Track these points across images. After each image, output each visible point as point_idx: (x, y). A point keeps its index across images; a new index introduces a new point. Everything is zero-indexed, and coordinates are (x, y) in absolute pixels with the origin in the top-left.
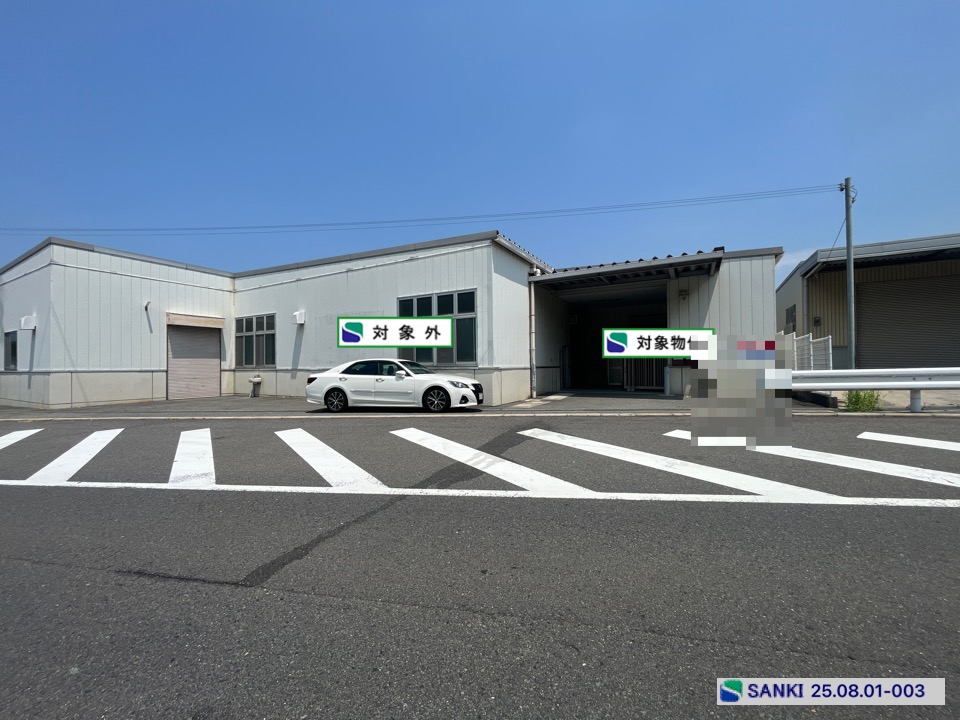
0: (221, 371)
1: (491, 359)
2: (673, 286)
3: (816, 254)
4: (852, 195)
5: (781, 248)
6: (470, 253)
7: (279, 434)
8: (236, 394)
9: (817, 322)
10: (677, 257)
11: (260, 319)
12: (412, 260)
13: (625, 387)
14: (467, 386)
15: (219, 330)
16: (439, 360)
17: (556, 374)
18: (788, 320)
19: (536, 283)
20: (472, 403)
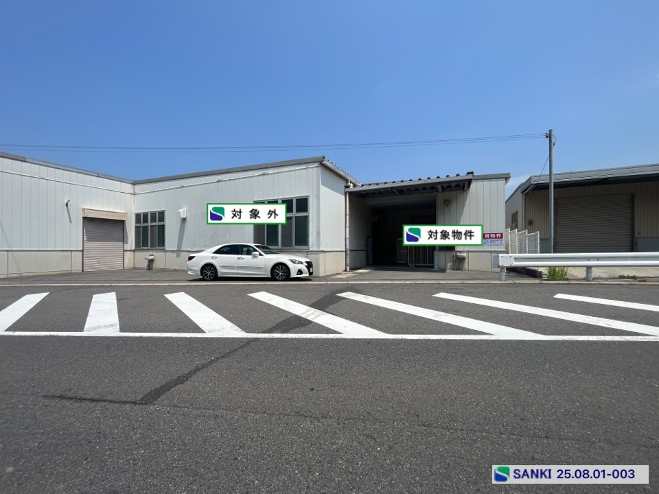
0: (124, 251)
1: (319, 244)
2: (440, 197)
3: (530, 178)
4: (553, 140)
5: (509, 174)
6: (305, 171)
7: (167, 296)
8: (135, 268)
9: (531, 223)
10: (443, 178)
11: (153, 214)
12: (264, 174)
13: (409, 264)
14: (302, 263)
15: (124, 221)
16: (283, 245)
17: (362, 255)
18: (513, 222)
19: (350, 193)
20: (305, 275)
